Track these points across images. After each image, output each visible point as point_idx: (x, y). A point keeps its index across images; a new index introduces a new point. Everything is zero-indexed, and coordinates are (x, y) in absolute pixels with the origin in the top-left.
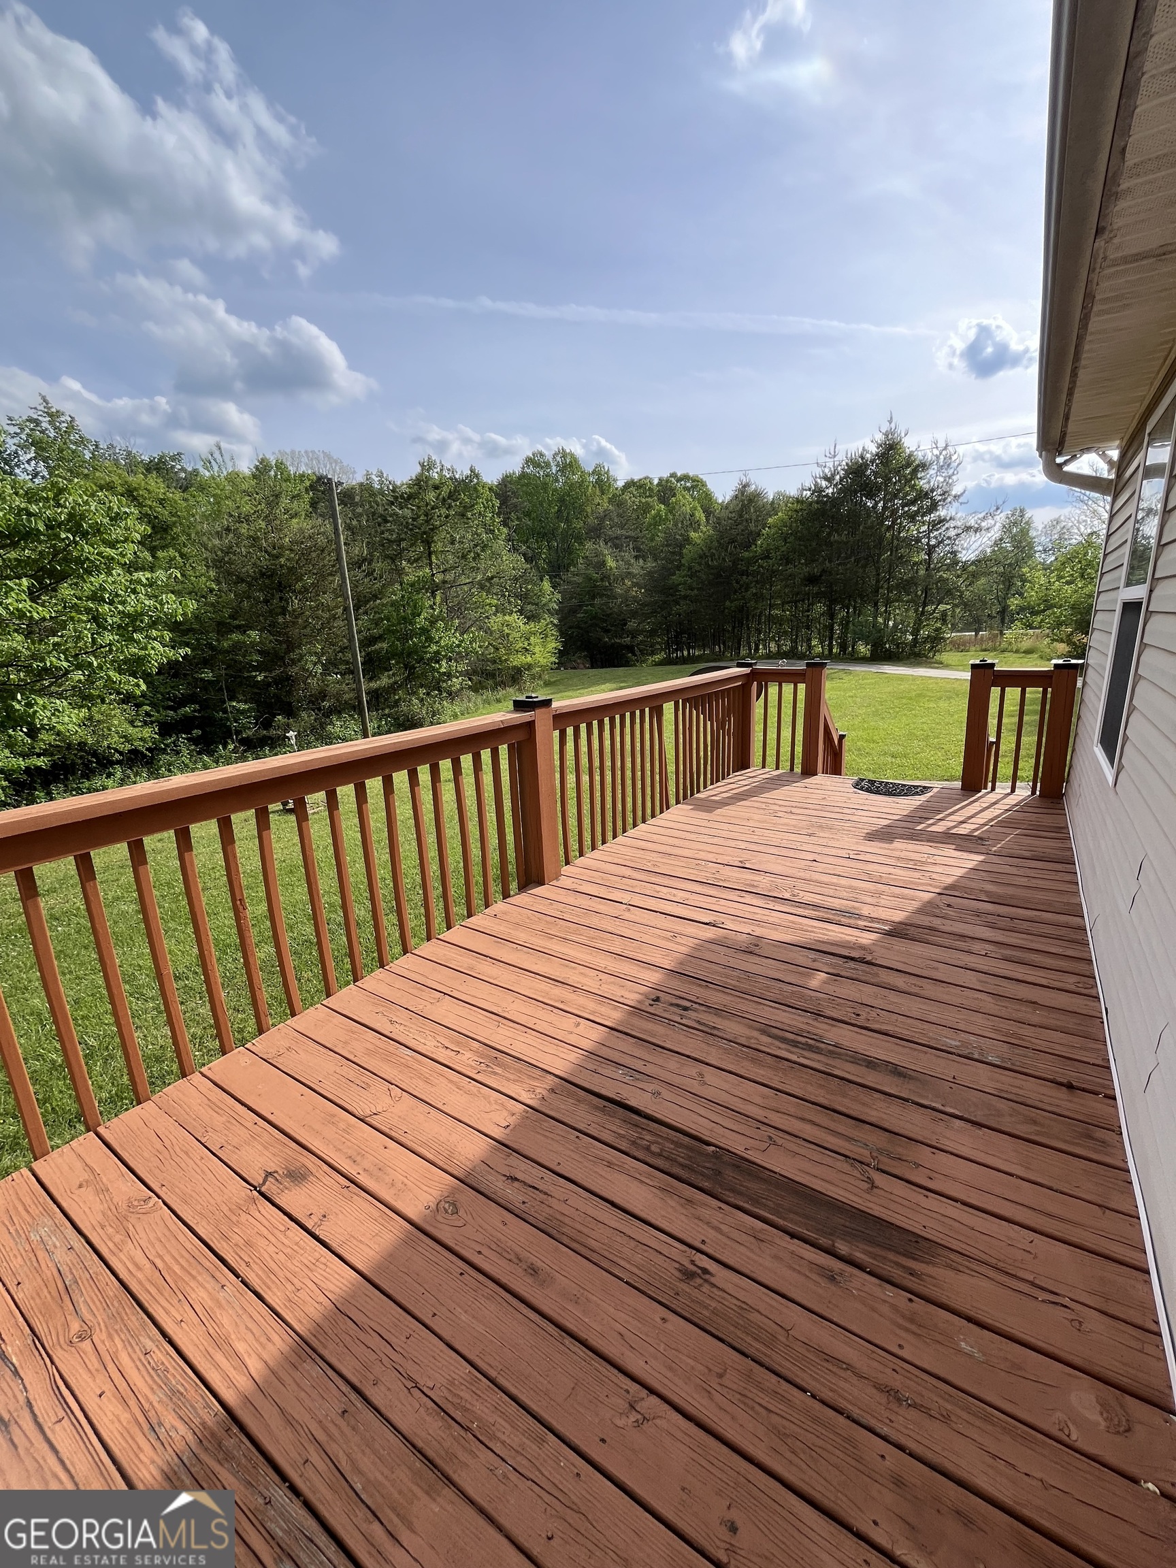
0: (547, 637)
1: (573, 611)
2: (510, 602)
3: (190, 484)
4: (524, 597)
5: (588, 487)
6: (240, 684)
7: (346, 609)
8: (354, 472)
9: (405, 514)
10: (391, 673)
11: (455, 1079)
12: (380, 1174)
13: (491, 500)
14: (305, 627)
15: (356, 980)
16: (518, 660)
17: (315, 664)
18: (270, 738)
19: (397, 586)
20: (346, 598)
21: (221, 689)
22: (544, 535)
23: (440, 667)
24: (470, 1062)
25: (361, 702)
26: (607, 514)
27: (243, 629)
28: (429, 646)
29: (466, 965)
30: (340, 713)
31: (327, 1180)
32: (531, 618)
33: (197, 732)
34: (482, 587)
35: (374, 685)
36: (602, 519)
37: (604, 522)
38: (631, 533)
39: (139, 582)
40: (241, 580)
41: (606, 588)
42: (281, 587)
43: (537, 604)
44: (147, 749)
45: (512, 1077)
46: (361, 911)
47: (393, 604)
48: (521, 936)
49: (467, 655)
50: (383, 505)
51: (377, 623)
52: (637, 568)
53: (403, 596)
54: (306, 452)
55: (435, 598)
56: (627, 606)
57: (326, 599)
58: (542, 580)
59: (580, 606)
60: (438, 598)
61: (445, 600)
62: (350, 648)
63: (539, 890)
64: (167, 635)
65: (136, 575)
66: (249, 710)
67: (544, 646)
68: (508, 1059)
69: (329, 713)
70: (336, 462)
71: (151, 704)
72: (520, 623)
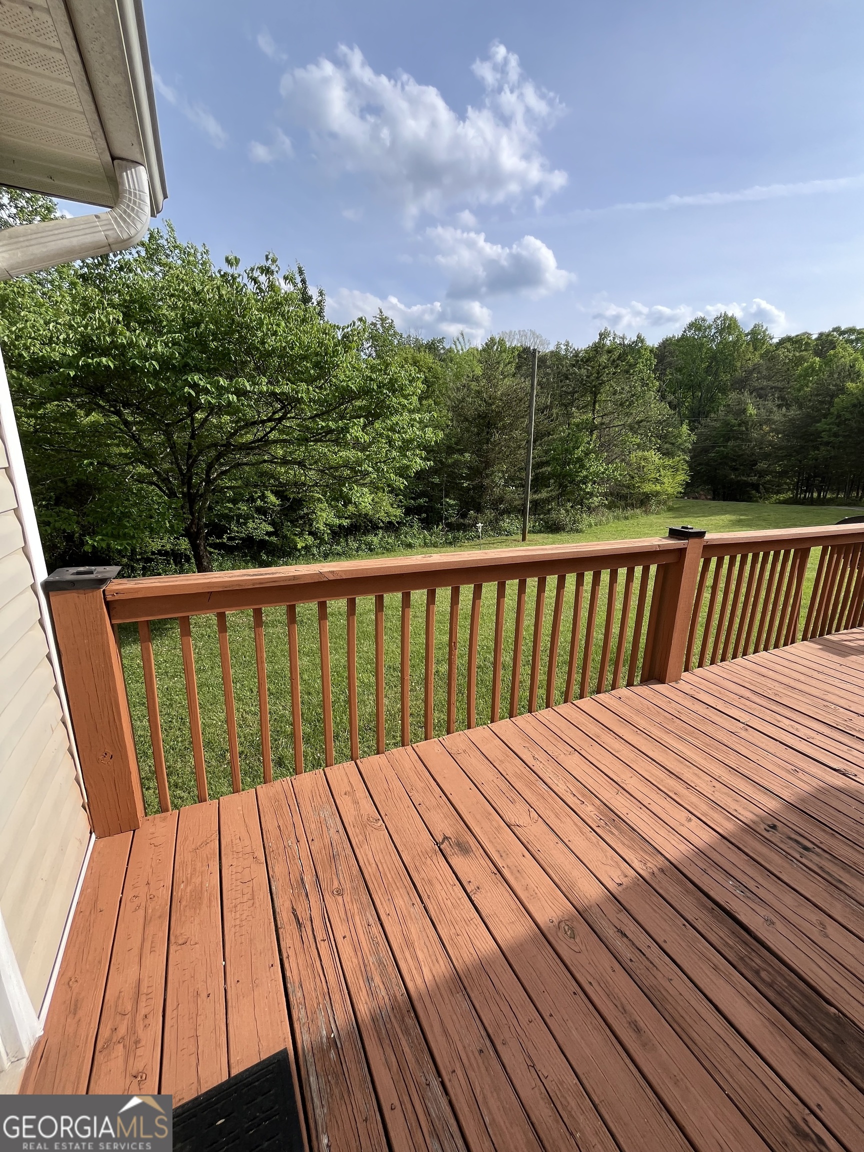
0: (677, 470)
1: (706, 451)
2: (650, 441)
3: (447, 358)
4: (664, 437)
5: (742, 345)
6: (453, 488)
7: (528, 442)
8: (549, 343)
9: (582, 373)
10: (549, 489)
11: (579, 824)
12: (518, 875)
13: (650, 360)
14: (499, 453)
15: (511, 716)
16: (648, 488)
17: (501, 478)
18: (464, 525)
19: (565, 427)
20: (529, 434)
21: (441, 490)
22: (691, 387)
23: (586, 488)
24: (592, 814)
25: (525, 508)
26: (756, 368)
27: (461, 452)
28: (581, 471)
29: (593, 732)
30: (509, 513)
31: (482, 862)
32: (667, 454)
33: (424, 515)
34: (631, 428)
35: (536, 497)
36: (750, 372)
37: (752, 375)
38: (780, 385)
39: (415, 420)
40: (466, 420)
41: (742, 433)
42: (489, 425)
43: (673, 444)
44: (397, 522)
45: (626, 842)
46: (506, 658)
47: (561, 439)
48: (642, 723)
49: (608, 480)
50: (567, 367)
51: (546, 452)
52: (778, 416)
53: (569, 434)
54: (519, 331)
55: (592, 436)
56: (760, 449)
57: (516, 434)
58: (682, 424)
59: (714, 447)
60: (594, 436)
61: (599, 437)
62: (526, 469)
63: (659, 687)
64: (424, 454)
65: (413, 416)
66: (455, 505)
67: (674, 479)
68: (623, 825)
69: (502, 513)
70: (537, 337)
71: (404, 496)
72: (656, 457)
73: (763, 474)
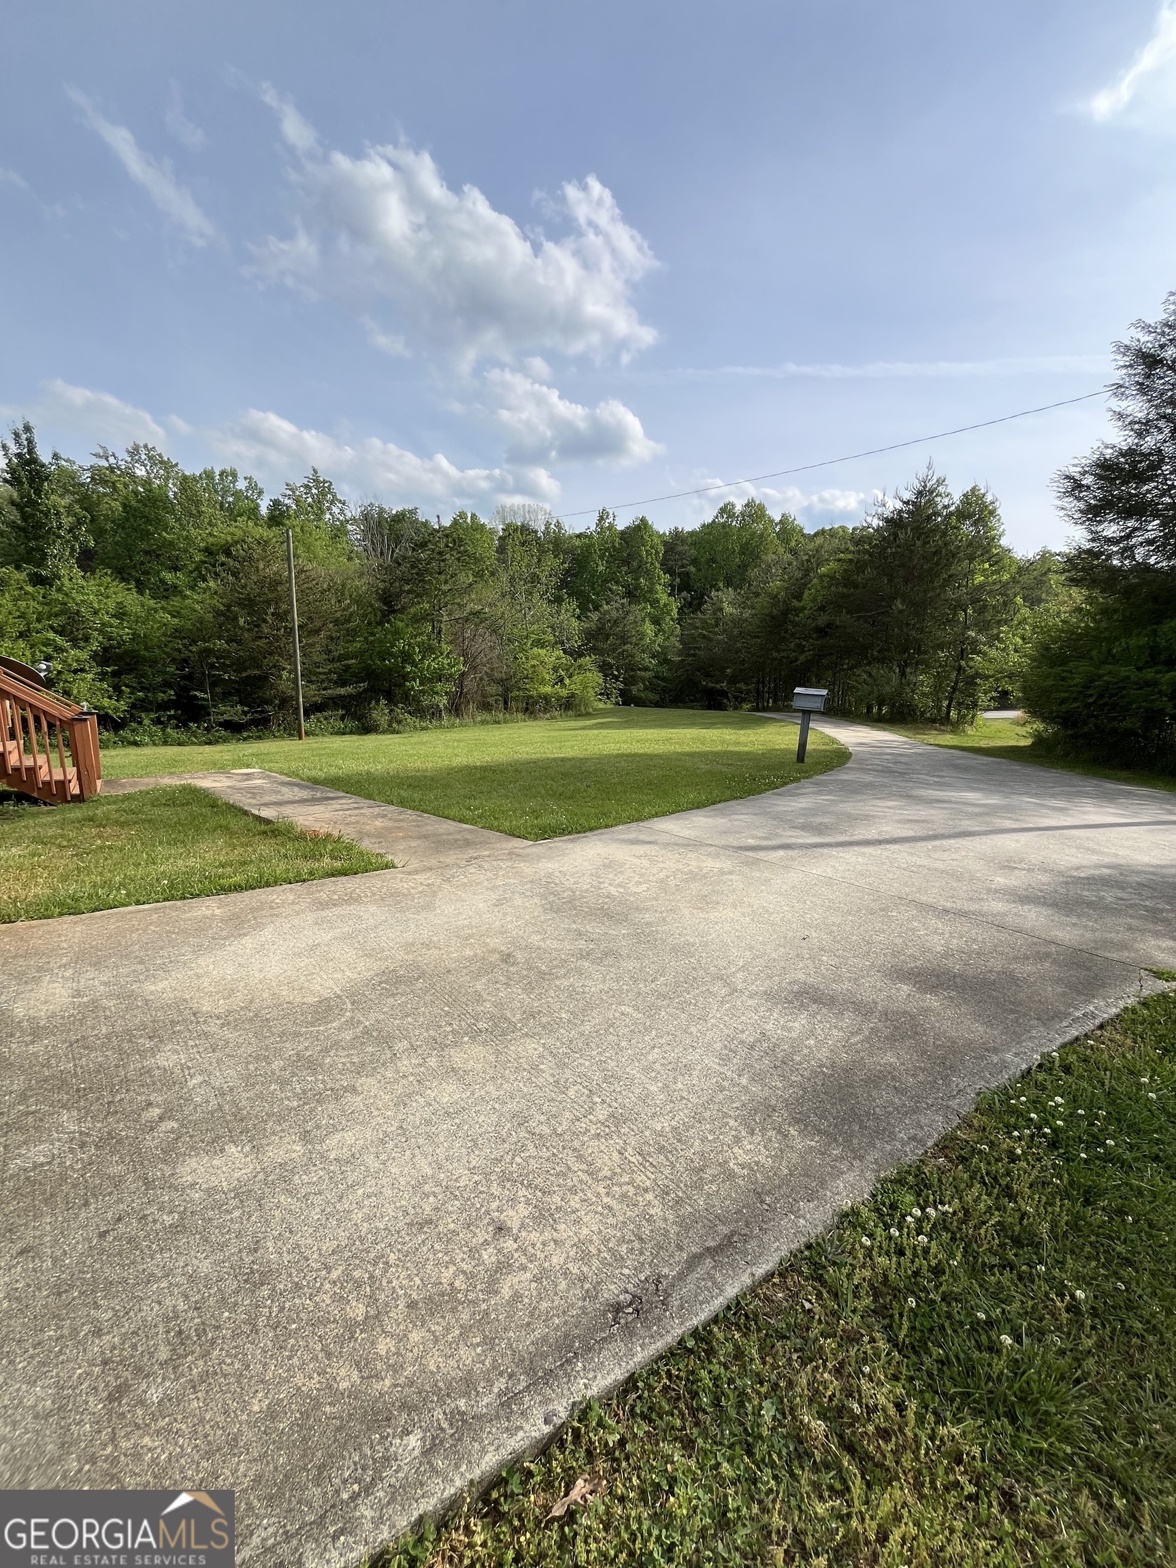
72: (553, 656)
73: (733, 680)
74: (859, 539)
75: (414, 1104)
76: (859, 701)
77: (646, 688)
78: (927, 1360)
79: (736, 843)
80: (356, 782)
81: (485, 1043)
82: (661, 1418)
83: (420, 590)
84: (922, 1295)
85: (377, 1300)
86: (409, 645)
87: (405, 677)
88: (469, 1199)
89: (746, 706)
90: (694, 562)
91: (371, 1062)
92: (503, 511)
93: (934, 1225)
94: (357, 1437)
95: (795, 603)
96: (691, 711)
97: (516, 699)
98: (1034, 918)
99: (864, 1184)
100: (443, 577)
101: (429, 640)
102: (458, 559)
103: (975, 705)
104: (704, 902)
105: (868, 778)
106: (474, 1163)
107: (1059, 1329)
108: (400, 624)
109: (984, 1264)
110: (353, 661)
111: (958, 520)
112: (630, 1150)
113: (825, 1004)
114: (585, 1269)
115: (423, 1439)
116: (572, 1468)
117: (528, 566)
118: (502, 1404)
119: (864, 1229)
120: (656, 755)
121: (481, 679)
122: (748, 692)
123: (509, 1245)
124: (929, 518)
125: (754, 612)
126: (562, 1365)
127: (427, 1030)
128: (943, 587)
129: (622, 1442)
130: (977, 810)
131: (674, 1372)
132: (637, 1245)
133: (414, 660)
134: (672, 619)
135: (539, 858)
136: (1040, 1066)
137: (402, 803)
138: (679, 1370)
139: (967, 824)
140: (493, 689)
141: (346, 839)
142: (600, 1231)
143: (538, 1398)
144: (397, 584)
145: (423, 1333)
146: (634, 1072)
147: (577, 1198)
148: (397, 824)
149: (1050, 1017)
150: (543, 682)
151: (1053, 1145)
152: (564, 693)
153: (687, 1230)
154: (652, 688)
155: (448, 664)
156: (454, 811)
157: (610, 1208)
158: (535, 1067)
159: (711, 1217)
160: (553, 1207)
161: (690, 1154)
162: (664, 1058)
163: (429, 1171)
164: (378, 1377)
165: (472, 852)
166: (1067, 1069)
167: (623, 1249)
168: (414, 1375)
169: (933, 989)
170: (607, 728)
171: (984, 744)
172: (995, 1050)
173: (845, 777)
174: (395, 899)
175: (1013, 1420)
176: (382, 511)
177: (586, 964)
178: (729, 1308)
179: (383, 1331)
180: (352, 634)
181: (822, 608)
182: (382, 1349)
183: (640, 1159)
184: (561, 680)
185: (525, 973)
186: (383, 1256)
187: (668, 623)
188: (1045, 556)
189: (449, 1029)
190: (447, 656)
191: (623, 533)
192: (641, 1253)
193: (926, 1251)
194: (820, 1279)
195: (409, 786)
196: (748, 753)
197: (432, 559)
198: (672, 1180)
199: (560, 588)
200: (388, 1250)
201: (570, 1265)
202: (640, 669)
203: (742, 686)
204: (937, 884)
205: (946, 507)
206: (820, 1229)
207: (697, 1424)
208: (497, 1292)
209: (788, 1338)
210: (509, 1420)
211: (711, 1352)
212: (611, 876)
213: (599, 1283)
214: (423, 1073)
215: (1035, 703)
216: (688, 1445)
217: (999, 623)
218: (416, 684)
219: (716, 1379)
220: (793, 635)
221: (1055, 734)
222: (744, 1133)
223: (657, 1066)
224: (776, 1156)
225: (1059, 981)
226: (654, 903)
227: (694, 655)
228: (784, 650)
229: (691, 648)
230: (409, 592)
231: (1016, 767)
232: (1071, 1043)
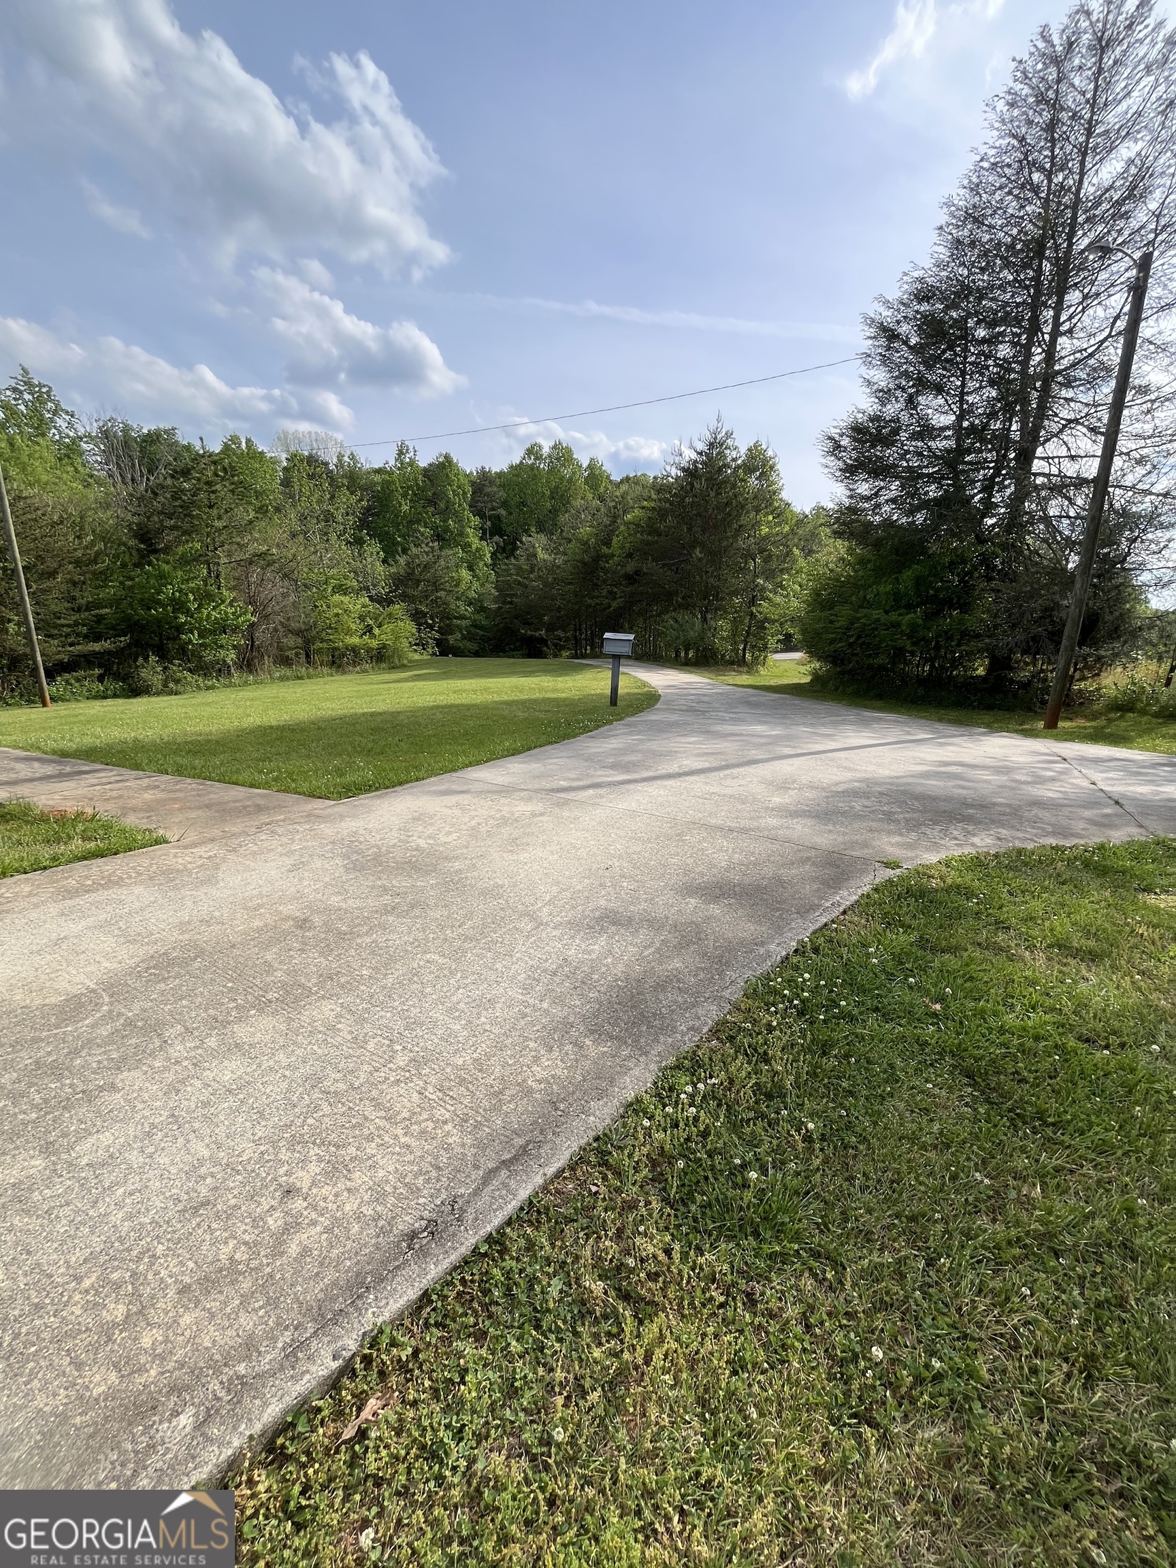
5: (577, 481)
72: (358, 604)
73: (551, 628)
74: (660, 487)
75: (189, 1089)
76: (668, 645)
77: (464, 638)
78: (693, 1208)
79: (548, 786)
80: (119, 752)
81: (275, 1013)
82: (455, 1321)
83: (186, 526)
84: (691, 1156)
85: (140, 1296)
86: (180, 591)
87: (179, 629)
88: (253, 1171)
89: (565, 653)
90: (505, 504)
91: (135, 1054)
92: (286, 438)
93: (704, 1097)
94: (114, 1436)
95: (605, 550)
96: (512, 660)
97: (319, 651)
98: (801, 829)
99: (648, 1075)
100: (215, 512)
101: (206, 585)
102: (232, 491)
103: (765, 648)
104: (514, 844)
105: (674, 717)
106: (260, 1134)
107: (796, 1157)
108: (166, 567)
109: (742, 1119)
110: (107, 610)
111: (745, 473)
112: (430, 1089)
113: (622, 925)
114: (379, 1208)
115: (196, 1415)
116: (364, 1391)
117: (319, 502)
118: (287, 1356)
119: (645, 1113)
120: (473, 705)
121: (276, 630)
122: (567, 639)
123: (299, 1204)
124: (720, 470)
125: (566, 558)
126: (353, 1302)
127: (206, 1010)
128: (735, 537)
129: (416, 1353)
130: (762, 740)
131: (468, 1278)
132: (434, 1174)
133: (189, 610)
134: (486, 565)
135: (342, 817)
136: (796, 951)
137: (179, 771)
138: (472, 1274)
139: (754, 754)
140: (291, 641)
141: (104, 816)
142: (397, 1170)
143: (326, 1339)
144: (156, 519)
145: (198, 1313)
146: (437, 1014)
147: (373, 1145)
148: (172, 795)
149: (806, 910)
150: (349, 632)
151: (801, 1013)
152: (374, 643)
153: (484, 1150)
154: (470, 637)
155: (233, 614)
156: (245, 776)
157: (408, 1146)
158: (332, 1028)
159: (508, 1133)
160: (347, 1158)
161: (490, 1081)
162: (468, 997)
163: (206, 1153)
164: (141, 1370)
165: (265, 818)
166: (816, 950)
167: (421, 1180)
168: (185, 1356)
169: (716, 899)
170: (424, 680)
171: (773, 682)
172: (762, 944)
173: (654, 717)
174: (169, 877)
175: (756, 1234)
176: (127, 429)
177: (391, 919)
178: (522, 1209)
179: (148, 1324)
180: (103, 577)
181: (630, 555)
182: (146, 1342)
183: (440, 1094)
184: (369, 630)
185: (323, 936)
186: (149, 1250)
187: (482, 569)
188: (819, 509)
189: (232, 1005)
190: (231, 604)
191: (425, 470)
192: (438, 1180)
193: (696, 1119)
194: (606, 1164)
195: (189, 752)
196: (565, 699)
197: (198, 489)
198: (471, 1108)
199: (360, 528)
200: (155, 1243)
201: (364, 1209)
202: (456, 618)
203: (560, 633)
204: (725, 808)
205: (734, 460)
206: (608, 1121)
207: (490, 1317)
208: (282, 1254)
209: (576, 1221)
210: (293, 1368)
211: (504, 1251)
212: (420, 828)
213: (394, 1218)
214: (201, 1055)
215: (813, 644)
216: (480, 1337)
217: (782, 571)
218: (195, 637)
219: (508, 1274)
220: (604, 581)
221: (828, 671)
222: (542, 1052)
223: (462, 1006)
224: (571, 1066)
225: (814, 879)
226: (465, 851)
227: (511, 603)
228: (597, 597)
229: (507, 595)
230: (172, 528)
231: (797, 701)
232: (821, 929)
